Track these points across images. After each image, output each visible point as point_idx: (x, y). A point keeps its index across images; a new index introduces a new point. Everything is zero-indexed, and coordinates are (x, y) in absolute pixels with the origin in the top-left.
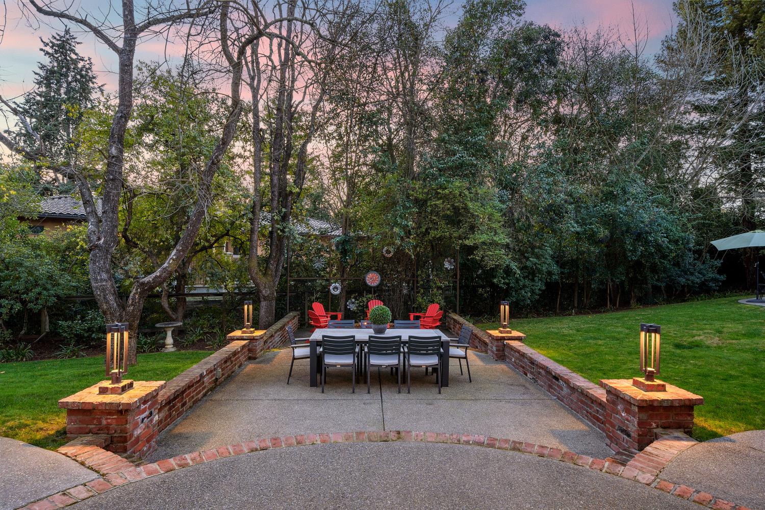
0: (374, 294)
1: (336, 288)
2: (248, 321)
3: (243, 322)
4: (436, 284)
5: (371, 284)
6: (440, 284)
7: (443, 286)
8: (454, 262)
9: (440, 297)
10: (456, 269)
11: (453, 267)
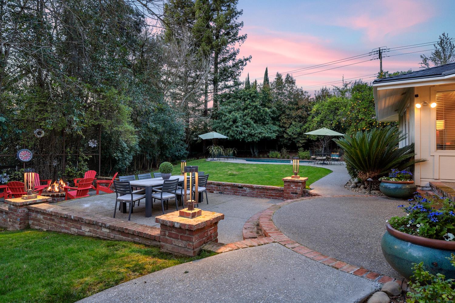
4: (83, 157)
5: (24, 159)
6: (86, 157)
7: (89, 159)
8: (97, 142)
9: (86, 166)
10: (99, 147)
11: (96, 146)
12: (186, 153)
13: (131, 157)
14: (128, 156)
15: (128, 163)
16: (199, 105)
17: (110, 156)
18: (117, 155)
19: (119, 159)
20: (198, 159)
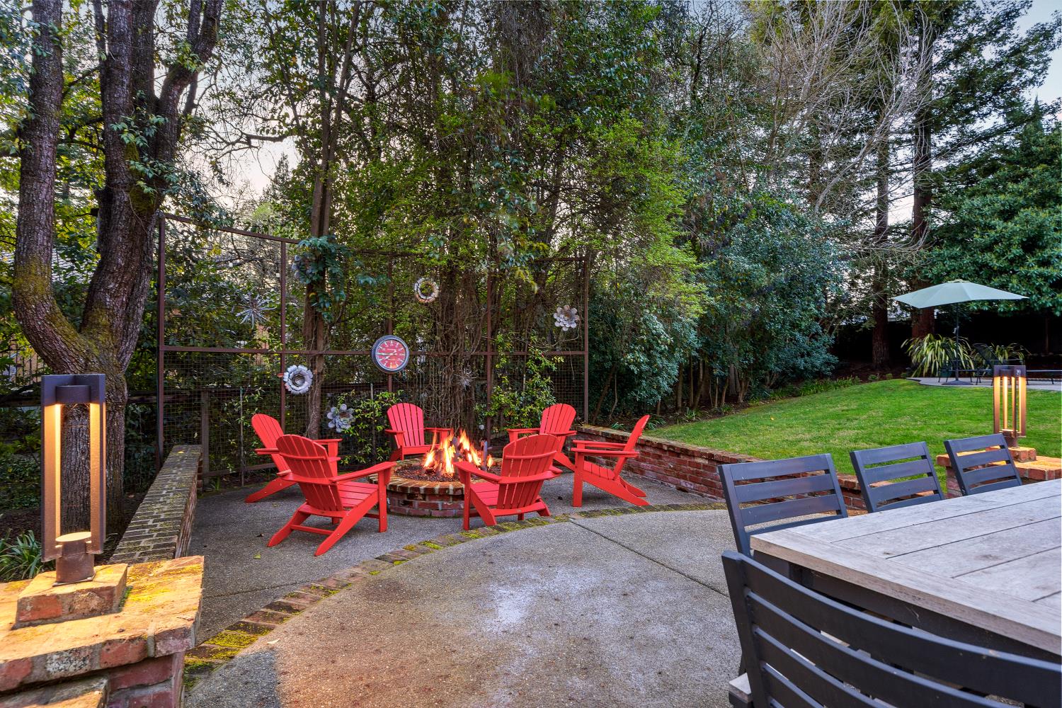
0: (394, 390)
1: (299, 377)
2: (77, 519)
3: (33, 521)
4: (538, 362)
5: (388, 365)
6: (548, 363)
7: (554, 368)
8: (577, 313)
9: (547, 391)
10: (583, 329)
11: (574, 326)
12: (828, 363)
13: (676, 366)
14: (665, 362)
15: (665, 383)
16: (856, 219)
17: (615, 360)
18: (634, 358)
19: (641, 372)
20: (865, 379)
